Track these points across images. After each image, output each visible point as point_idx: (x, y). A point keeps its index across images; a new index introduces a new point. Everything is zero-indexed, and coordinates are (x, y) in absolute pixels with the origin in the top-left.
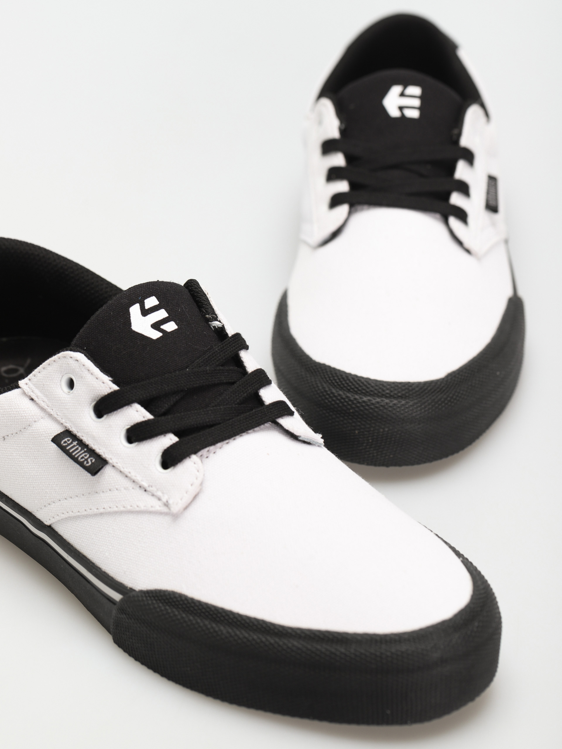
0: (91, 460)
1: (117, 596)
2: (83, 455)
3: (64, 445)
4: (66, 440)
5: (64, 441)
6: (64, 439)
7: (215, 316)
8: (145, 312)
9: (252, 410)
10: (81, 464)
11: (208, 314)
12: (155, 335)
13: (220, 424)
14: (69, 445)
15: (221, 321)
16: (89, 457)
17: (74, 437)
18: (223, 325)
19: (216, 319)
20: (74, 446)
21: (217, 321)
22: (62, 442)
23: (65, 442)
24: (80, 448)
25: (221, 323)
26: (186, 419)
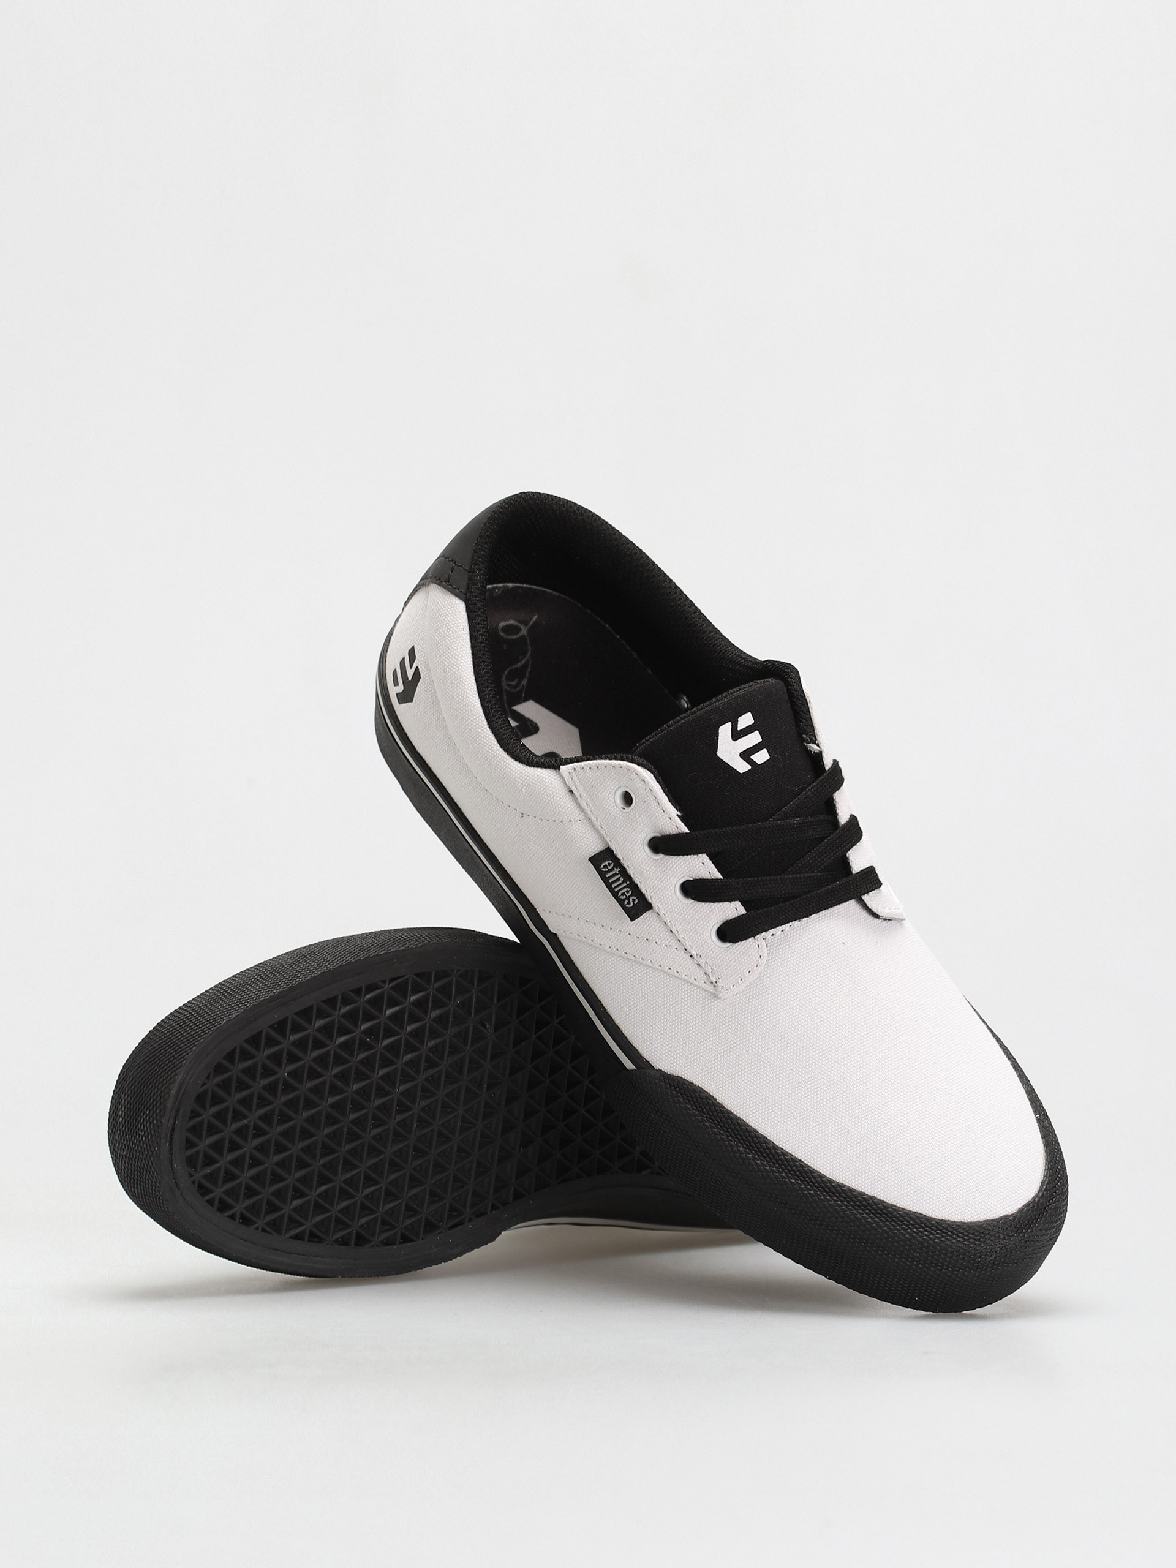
0: (634, 900)
1: (629, 1065)
2: (625, 890)
3: (604, 870)
4: (607, 863)
5: (604, 864)
6: (604, 862)
7: (814, 739)
8: (737, 735)
9: (835, 881)
10: (621, 902)
11: (806, 734)
12: (742, 767)
13: (796, 897)
14: (610, 871)
15: (820, 745)
16: (631, 895)
17: (617, 862)
18: (821, 752)
19: (814, 740)
20: (615, 874)
21: (815, 743)
22: (602, 866)
23: (605, 866)
24: (622, 879)
25: (820, 747)
26: (759, 887)
